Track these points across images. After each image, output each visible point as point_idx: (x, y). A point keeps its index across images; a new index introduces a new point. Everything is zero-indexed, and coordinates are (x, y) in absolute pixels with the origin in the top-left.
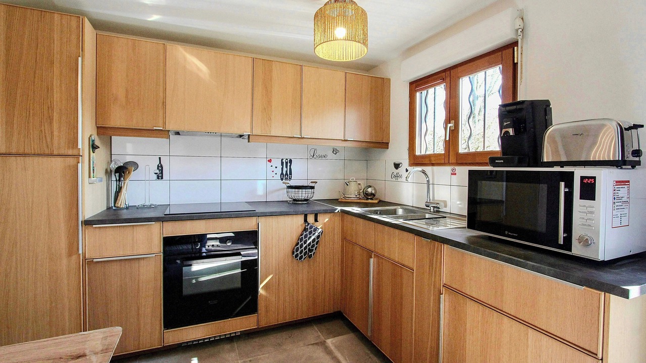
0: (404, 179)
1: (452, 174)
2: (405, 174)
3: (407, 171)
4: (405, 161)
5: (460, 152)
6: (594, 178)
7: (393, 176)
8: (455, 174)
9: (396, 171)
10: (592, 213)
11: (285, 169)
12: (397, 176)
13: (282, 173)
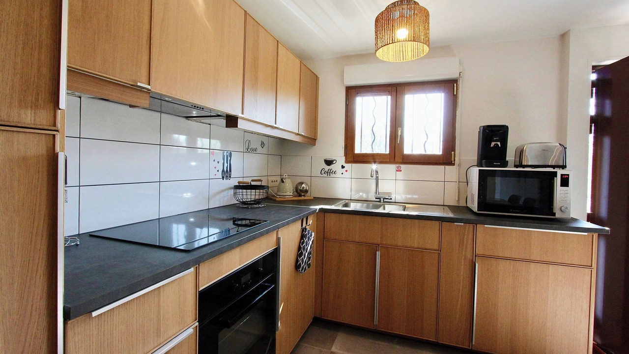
0: (338, 174)
1: (397, 171)
2: (339, 170)
3: (343, 167)
4: (340, 158)
5: (405, 153)
6: (568, 175)
7: (323, 172)
8: (401, 171)
9: (327, 168)
10: (567, 193)
11: (226, 165)
12: (329, 173)
13: (223, 171)
